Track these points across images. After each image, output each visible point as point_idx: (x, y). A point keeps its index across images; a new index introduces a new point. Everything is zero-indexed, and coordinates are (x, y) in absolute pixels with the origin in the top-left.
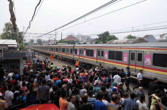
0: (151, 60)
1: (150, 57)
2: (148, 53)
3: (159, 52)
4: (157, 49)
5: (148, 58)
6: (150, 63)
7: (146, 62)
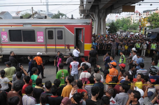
0: (7, 37)
1: (6, 34)
2: (3, 30)
3: (13, 28)
4: (11, 26)
5: (4, 35)
6: (7, 39)
7: (3, 39)
